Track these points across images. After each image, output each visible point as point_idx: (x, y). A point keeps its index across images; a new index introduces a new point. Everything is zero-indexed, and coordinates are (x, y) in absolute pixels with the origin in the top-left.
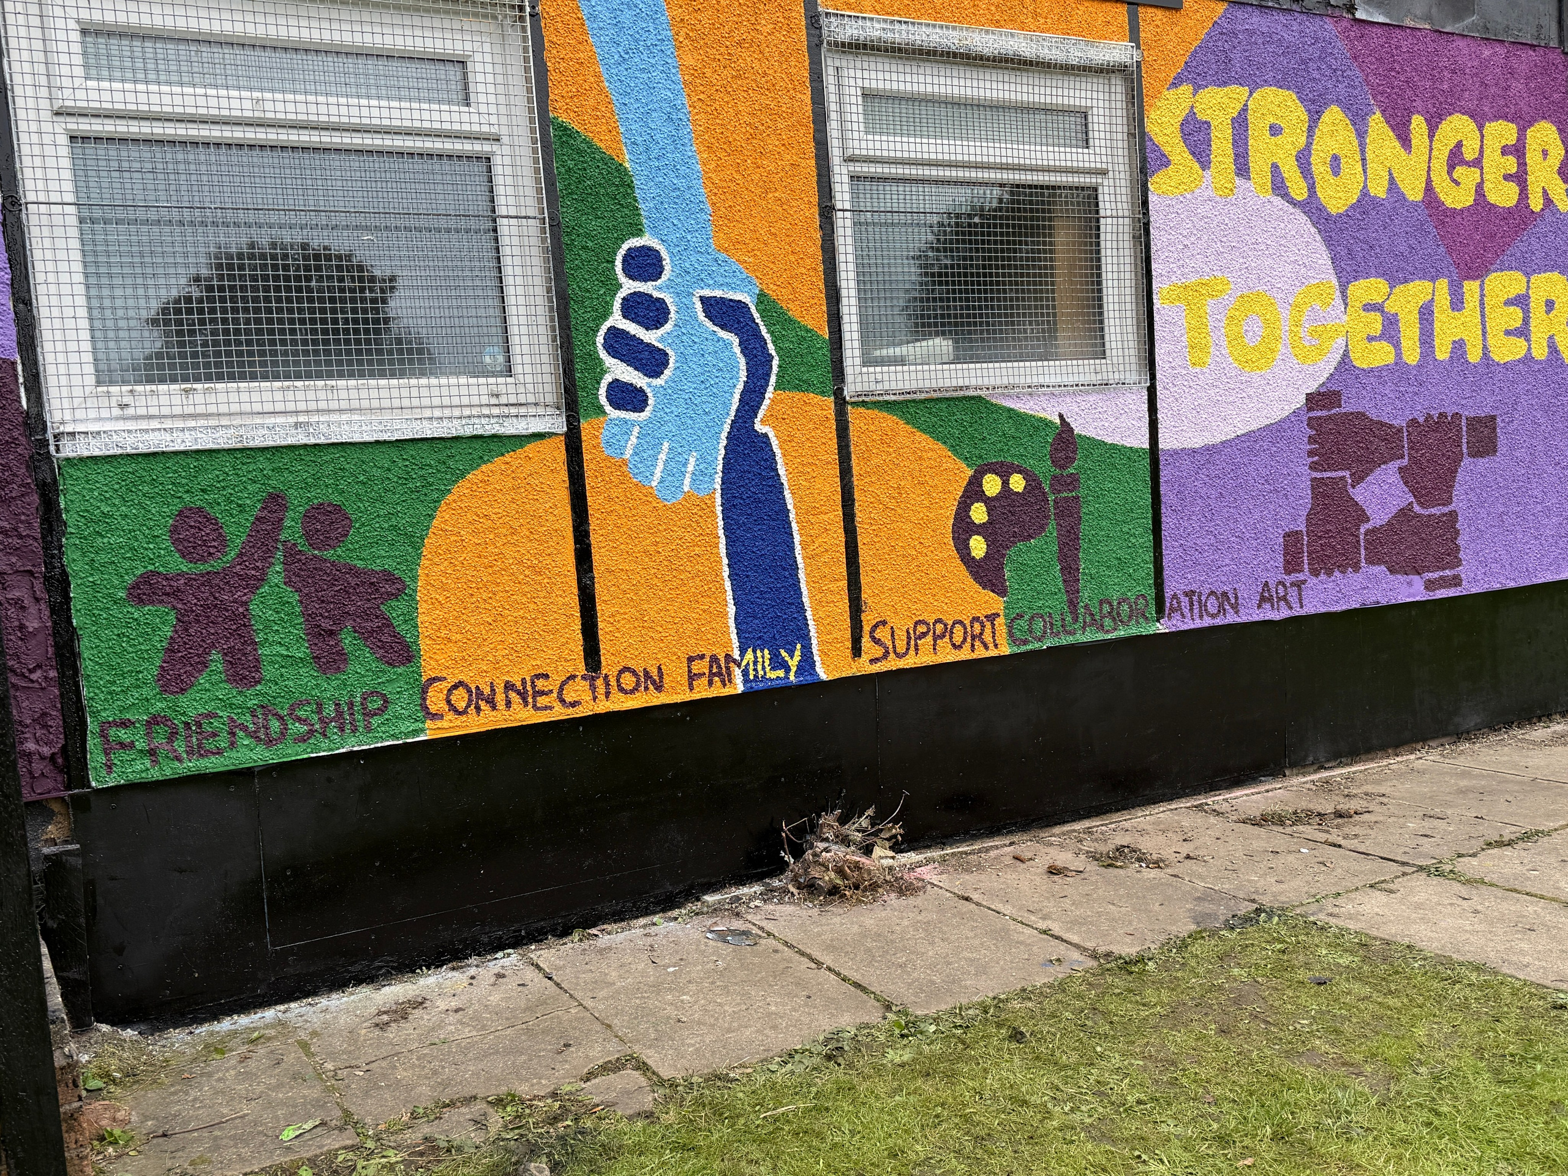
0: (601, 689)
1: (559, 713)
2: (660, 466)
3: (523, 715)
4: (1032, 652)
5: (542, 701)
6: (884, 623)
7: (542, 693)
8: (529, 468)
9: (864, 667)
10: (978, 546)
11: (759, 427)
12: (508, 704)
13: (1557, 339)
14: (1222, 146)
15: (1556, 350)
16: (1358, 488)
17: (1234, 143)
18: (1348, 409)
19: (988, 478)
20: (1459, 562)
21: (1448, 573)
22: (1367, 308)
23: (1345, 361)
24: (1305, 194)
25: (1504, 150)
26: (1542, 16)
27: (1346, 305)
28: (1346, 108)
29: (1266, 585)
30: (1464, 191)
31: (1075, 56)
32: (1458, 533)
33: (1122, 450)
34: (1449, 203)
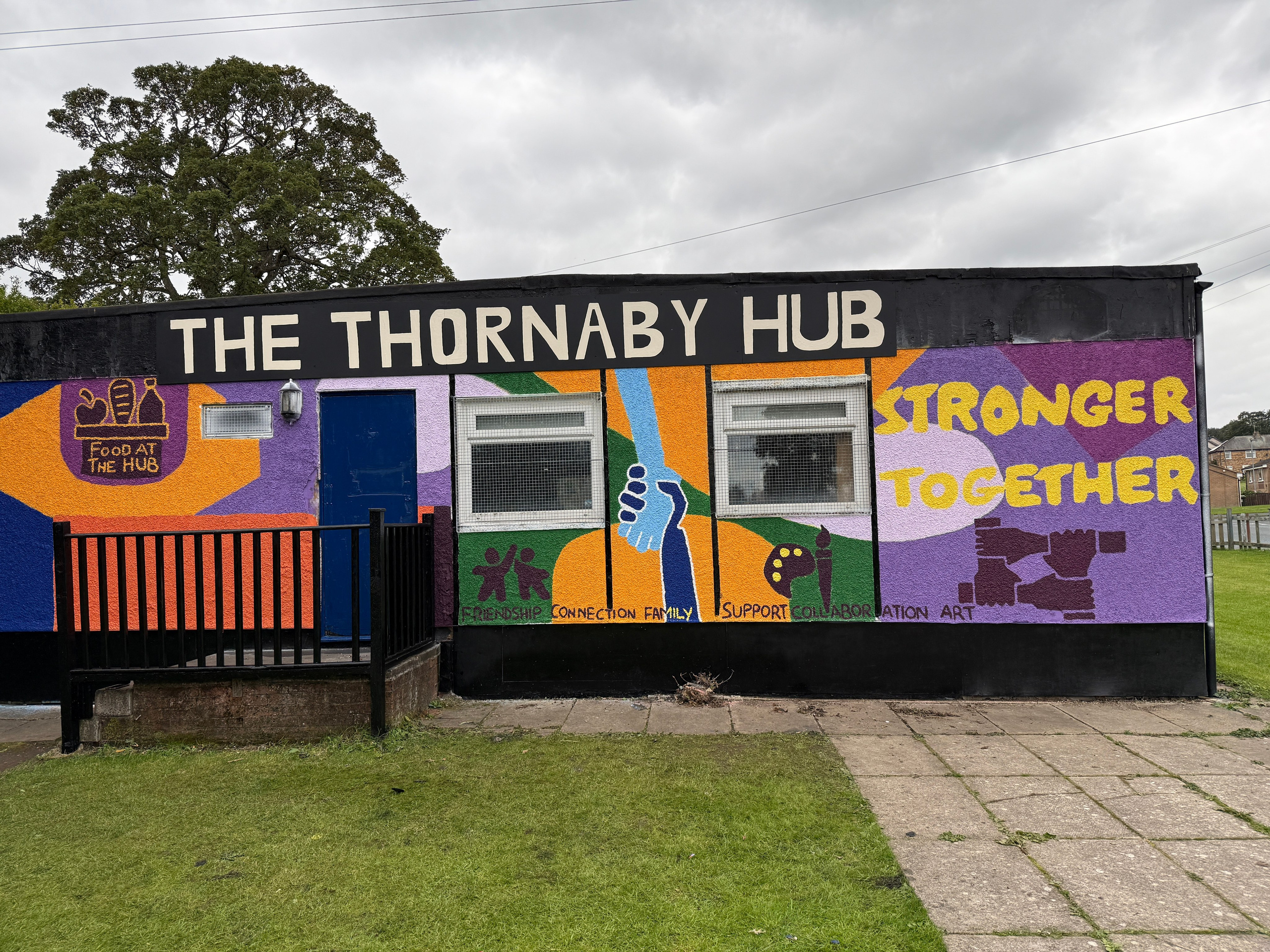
0: (612, 615)
1: (596, 621)
2: (639, 540)
3: (583, 620)
4: (802, 622)
5: (591, 616)
6: (730, 603)
7: (591, 614)
8: (592, 539)
9: (720, 619)
10: (777, 577)
11: (679, 527)
12: (579, 616)
13: (1181, 491)
14: (920, 411)
15: (1180, 497)
16: (1012, 565)
17: (928, 408)
18: (1006, 527)
19: (783, 549)
20: (1093, 607)
21: (1083, 611)
22: (1020, 478)
23: (1003, 504)
24: (976, 427)
25: (1134, 395)
26: (1167, 323)
27: (1004, 477)
28: (1006, 386)
29: (947, 606)
30: (1099, 418)
31: (834, 382)
32: (1092, 591)
33: (857, 541)
34: (1086, 424)
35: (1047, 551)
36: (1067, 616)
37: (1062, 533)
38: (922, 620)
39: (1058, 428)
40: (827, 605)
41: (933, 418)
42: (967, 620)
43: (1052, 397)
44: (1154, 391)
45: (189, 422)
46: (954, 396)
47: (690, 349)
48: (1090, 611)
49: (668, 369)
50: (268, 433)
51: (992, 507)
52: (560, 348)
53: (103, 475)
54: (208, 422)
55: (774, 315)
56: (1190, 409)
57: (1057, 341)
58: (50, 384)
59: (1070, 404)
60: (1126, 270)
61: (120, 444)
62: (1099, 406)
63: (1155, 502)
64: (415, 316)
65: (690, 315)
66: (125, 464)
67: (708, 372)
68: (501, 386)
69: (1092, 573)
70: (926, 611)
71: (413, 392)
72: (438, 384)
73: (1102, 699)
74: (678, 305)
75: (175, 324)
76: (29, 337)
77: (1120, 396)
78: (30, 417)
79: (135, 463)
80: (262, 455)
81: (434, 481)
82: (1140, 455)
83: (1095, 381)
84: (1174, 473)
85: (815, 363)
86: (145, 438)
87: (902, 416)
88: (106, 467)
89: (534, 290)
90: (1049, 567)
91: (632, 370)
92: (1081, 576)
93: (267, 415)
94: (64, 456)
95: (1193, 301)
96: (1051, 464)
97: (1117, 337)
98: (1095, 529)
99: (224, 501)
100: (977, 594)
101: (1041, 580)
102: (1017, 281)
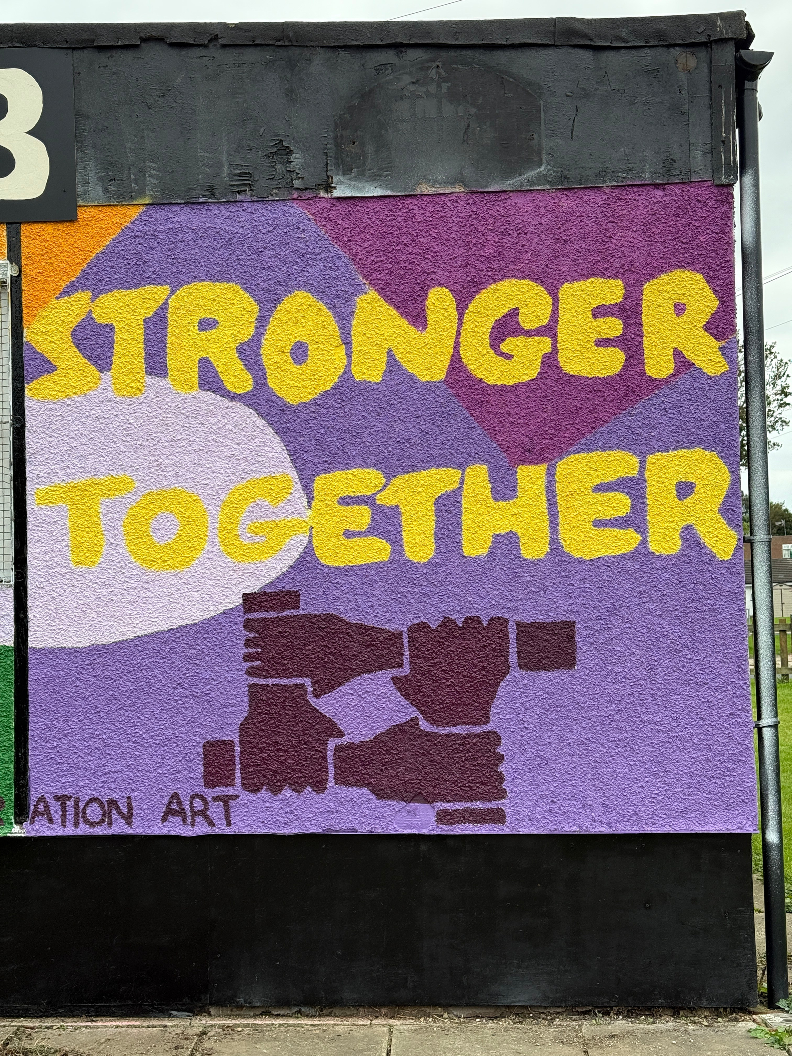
13: (700, 530)
14: (129, 347)
15: (698, 543)
16: (325, 698)
17: (147, 341)
18: (311, 611)
20: (502, 794)
21: (479, 805)
22: (345, 501)
23: (307, 560)
24: (249, 386)
25: (599, 312)
26: (674, 147)
27: (310, 499)
28: (319, 293)
29: (175, 796)
30: (520, 365)
32: (501, 758)
34: (492, 379)
35: (400, 665)
36: (443, 817)
37: (434, 625)
38: (118, 828)
39: (430, 387)
41: (156, 365)
42: (221, 829)
43: (418, 318)
44: (644, 304)
46: (203, 315)
48: (494, 805)
51: (282, 567)
56: (724, 343)
57: (432, 190)
59: (458, 334)
60: (583, 28)
62: (522, 338)
63: (642, 554)
69: (500, 716)
70: (130, 808)
77: (568, 316)
82: (610, 448)
83: (513, 281)
84: (685, 489)
87: (89, 358)
90: (405, 703)
92: (474, 724)
95: (733, 96)
96: (413, 469)
97: (565, 182)
98: (506, 616)
100: (244, 767)
101: (388, 732)
102: (343, 53)
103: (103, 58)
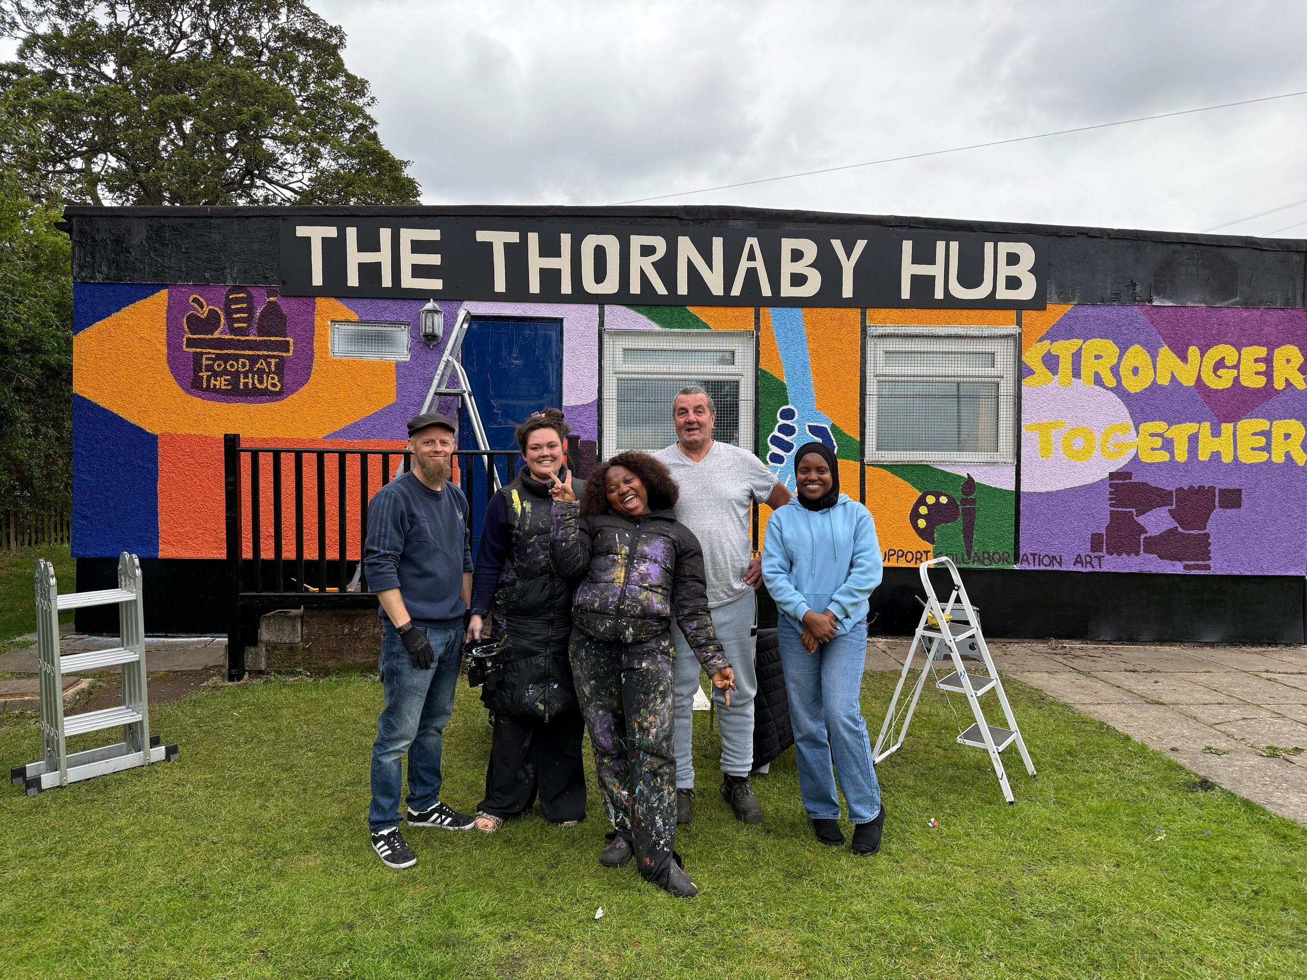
2: (787, 482)
10: (922, 523)
13: (1292, 453)
14: (1065, 365)
15: (1291, 458)
16: (1140, 517)
17: (1073, 363)
18: (1136, 481)
19: (929, 496)
20: (1210, 559)
21: (1201, 562)
22: (1152, 435)
23: (1136, 459)
25: (1257, 360)
26: (1290, 294)
27: (1138, 434)
28: (1144, 346)
29: (1079, 555)
30: (1224, 381)
31: (986, 333)
32: (1210, 544)
33: (1000, 490)
34: (1213, 386)
35: (1172, 505)
36: (1186, 567)
37: (1186, 488)
38: (1056, 567)
39: (1189, 388)
40: (969, 552)
41: (1077, 373)
42: (1097, 569)
43: (1184, 358)
44: (1275, 358)
45: (316, 338)
46: (1096, 353)
47: (847, 291)
48: (1206, 563)
49: (823, 310)
50: (404, 356)
51: (1125, 461)
52: (715, 282)
53: (215, 390)
54: (336, 340)
55: (933, 262)
57: (1192, 305)
58: (154, 288)
59: (1200, 366)
60: (1257, 241)
61: (236, 358)
62: (1226, 370)
63: (1269, 462)
64: (566, 240)
65: (849, 255)
66: (242, 381)
67: (864, 315)
68: (652, 319)
69: (1211, 527)
70: (1061, 559)
71: (560, 321)
72: (587, 314)
73: (1212, 645)
74: (837, 244)
75: (302, 231)
76: (130, 235)
77: (1244, 361)
78: (131, 323)
79: (253, 380)
80: (398, 378)
81: (580, 415)
82: (1259, 418)
83: (1223, 345)
84: (1287, 436)
85: (970, 312)
86: (265, 353)
87: (1049, 369)
88: (220, 383)
89: (690, 220)
90: (1173, 520)
91: (788, 309)
92: (1200, 530)
93: (403, 336)
94: (171, 368)
96: (1180, 423)
97: (1246, 305)
98: (1215, 486)
99: (356, 425)
100: (1107, 544)
101: (1166, 532)
102: (1160, 245)
103: (1060, 240)
